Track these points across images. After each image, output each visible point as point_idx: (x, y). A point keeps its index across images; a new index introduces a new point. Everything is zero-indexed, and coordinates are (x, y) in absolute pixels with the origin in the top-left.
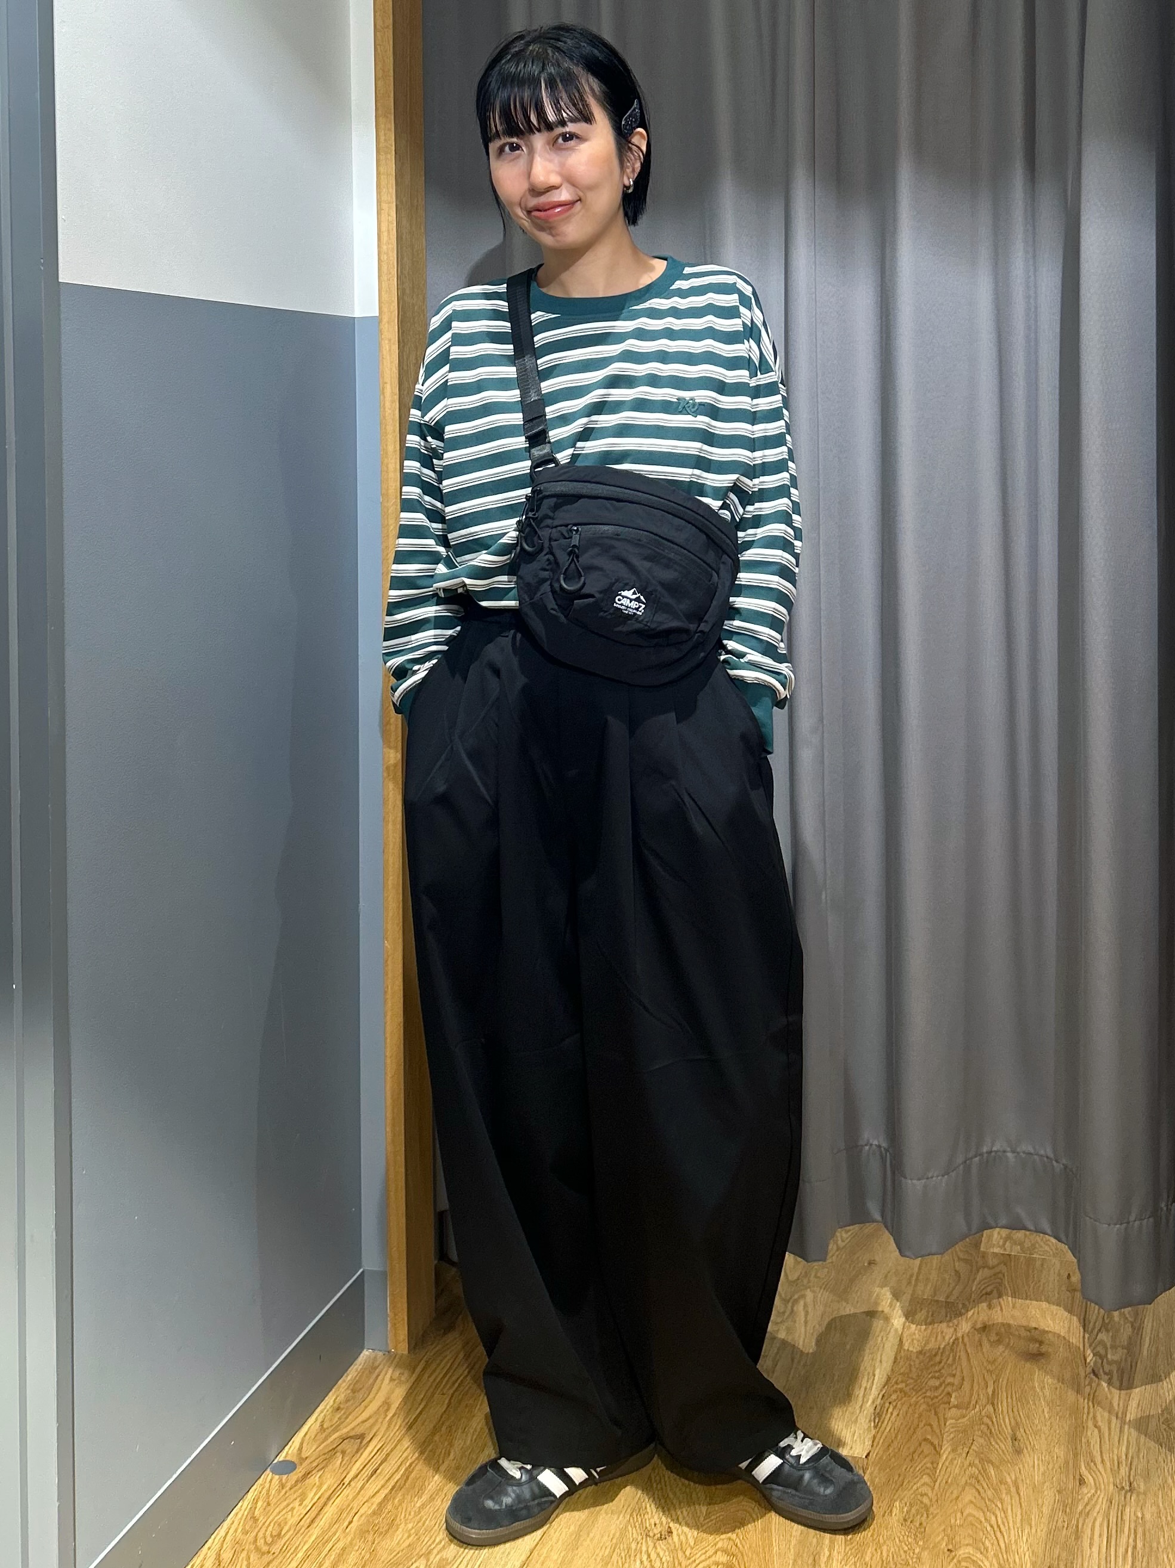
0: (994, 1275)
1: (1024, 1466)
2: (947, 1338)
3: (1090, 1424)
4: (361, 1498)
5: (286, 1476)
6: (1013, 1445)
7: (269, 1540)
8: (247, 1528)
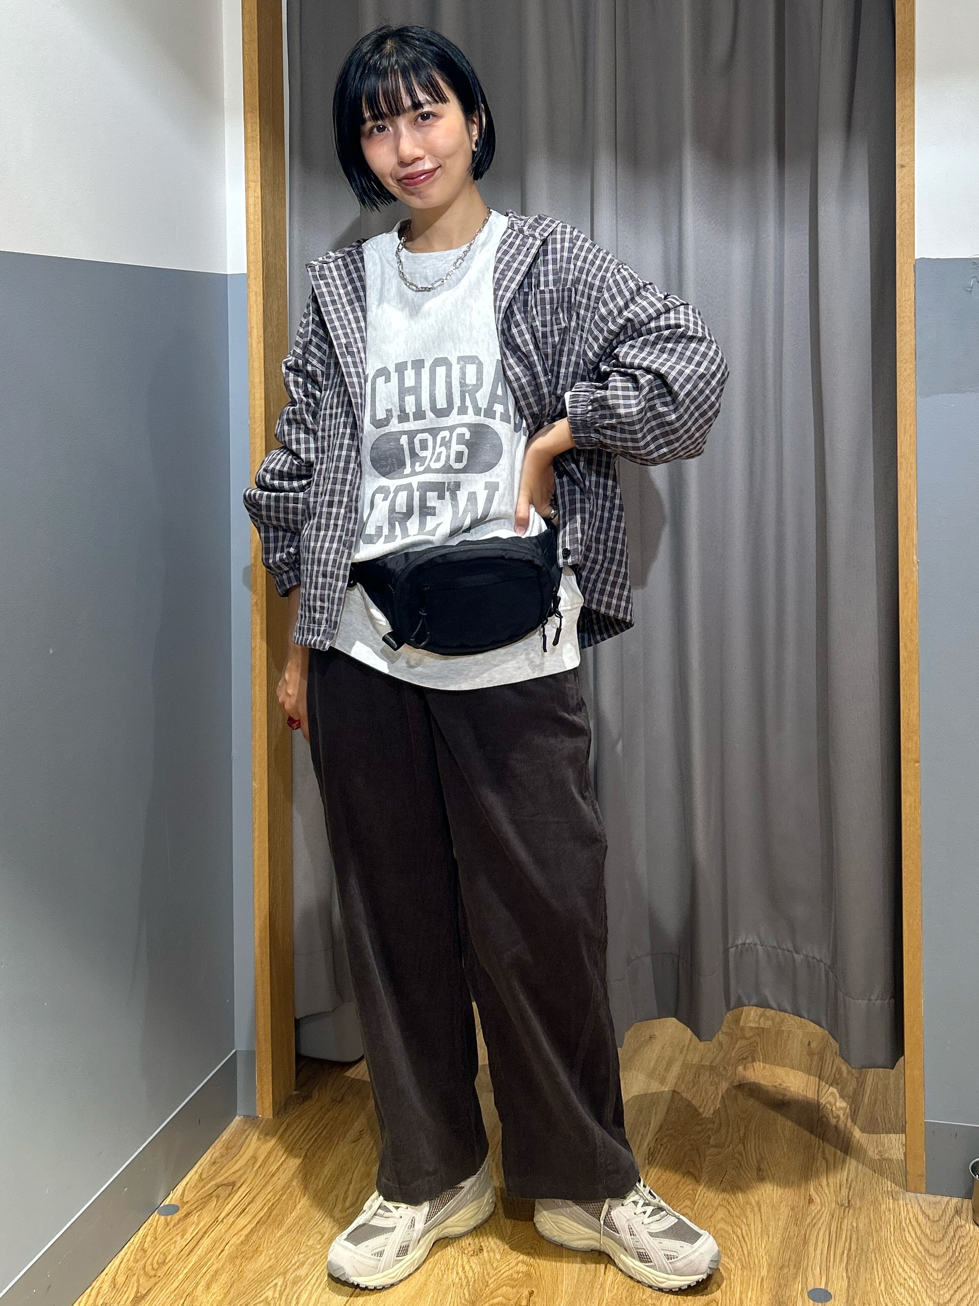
0: (750, 1044)
1: (766, 1191)
2: (709, 1094)
3: (820, 1157)
4: (232, 1232)
5: (169, 1217)
6: (758, 1174)
7: (156, 1266)
8: (138, 1257)
